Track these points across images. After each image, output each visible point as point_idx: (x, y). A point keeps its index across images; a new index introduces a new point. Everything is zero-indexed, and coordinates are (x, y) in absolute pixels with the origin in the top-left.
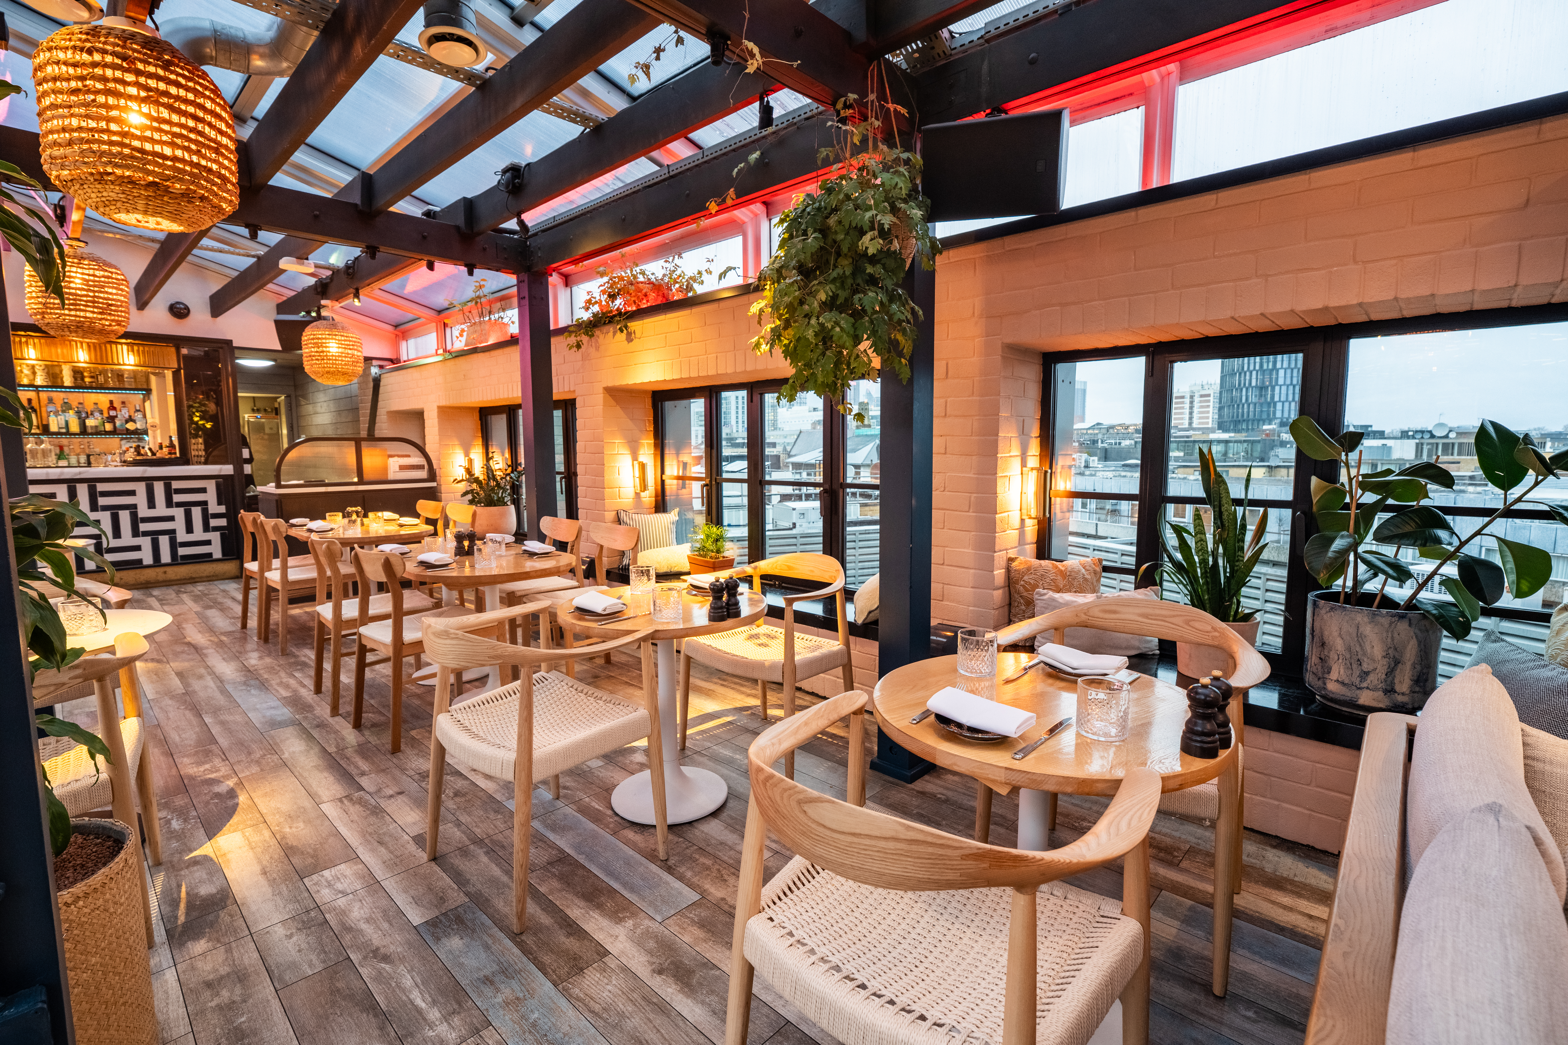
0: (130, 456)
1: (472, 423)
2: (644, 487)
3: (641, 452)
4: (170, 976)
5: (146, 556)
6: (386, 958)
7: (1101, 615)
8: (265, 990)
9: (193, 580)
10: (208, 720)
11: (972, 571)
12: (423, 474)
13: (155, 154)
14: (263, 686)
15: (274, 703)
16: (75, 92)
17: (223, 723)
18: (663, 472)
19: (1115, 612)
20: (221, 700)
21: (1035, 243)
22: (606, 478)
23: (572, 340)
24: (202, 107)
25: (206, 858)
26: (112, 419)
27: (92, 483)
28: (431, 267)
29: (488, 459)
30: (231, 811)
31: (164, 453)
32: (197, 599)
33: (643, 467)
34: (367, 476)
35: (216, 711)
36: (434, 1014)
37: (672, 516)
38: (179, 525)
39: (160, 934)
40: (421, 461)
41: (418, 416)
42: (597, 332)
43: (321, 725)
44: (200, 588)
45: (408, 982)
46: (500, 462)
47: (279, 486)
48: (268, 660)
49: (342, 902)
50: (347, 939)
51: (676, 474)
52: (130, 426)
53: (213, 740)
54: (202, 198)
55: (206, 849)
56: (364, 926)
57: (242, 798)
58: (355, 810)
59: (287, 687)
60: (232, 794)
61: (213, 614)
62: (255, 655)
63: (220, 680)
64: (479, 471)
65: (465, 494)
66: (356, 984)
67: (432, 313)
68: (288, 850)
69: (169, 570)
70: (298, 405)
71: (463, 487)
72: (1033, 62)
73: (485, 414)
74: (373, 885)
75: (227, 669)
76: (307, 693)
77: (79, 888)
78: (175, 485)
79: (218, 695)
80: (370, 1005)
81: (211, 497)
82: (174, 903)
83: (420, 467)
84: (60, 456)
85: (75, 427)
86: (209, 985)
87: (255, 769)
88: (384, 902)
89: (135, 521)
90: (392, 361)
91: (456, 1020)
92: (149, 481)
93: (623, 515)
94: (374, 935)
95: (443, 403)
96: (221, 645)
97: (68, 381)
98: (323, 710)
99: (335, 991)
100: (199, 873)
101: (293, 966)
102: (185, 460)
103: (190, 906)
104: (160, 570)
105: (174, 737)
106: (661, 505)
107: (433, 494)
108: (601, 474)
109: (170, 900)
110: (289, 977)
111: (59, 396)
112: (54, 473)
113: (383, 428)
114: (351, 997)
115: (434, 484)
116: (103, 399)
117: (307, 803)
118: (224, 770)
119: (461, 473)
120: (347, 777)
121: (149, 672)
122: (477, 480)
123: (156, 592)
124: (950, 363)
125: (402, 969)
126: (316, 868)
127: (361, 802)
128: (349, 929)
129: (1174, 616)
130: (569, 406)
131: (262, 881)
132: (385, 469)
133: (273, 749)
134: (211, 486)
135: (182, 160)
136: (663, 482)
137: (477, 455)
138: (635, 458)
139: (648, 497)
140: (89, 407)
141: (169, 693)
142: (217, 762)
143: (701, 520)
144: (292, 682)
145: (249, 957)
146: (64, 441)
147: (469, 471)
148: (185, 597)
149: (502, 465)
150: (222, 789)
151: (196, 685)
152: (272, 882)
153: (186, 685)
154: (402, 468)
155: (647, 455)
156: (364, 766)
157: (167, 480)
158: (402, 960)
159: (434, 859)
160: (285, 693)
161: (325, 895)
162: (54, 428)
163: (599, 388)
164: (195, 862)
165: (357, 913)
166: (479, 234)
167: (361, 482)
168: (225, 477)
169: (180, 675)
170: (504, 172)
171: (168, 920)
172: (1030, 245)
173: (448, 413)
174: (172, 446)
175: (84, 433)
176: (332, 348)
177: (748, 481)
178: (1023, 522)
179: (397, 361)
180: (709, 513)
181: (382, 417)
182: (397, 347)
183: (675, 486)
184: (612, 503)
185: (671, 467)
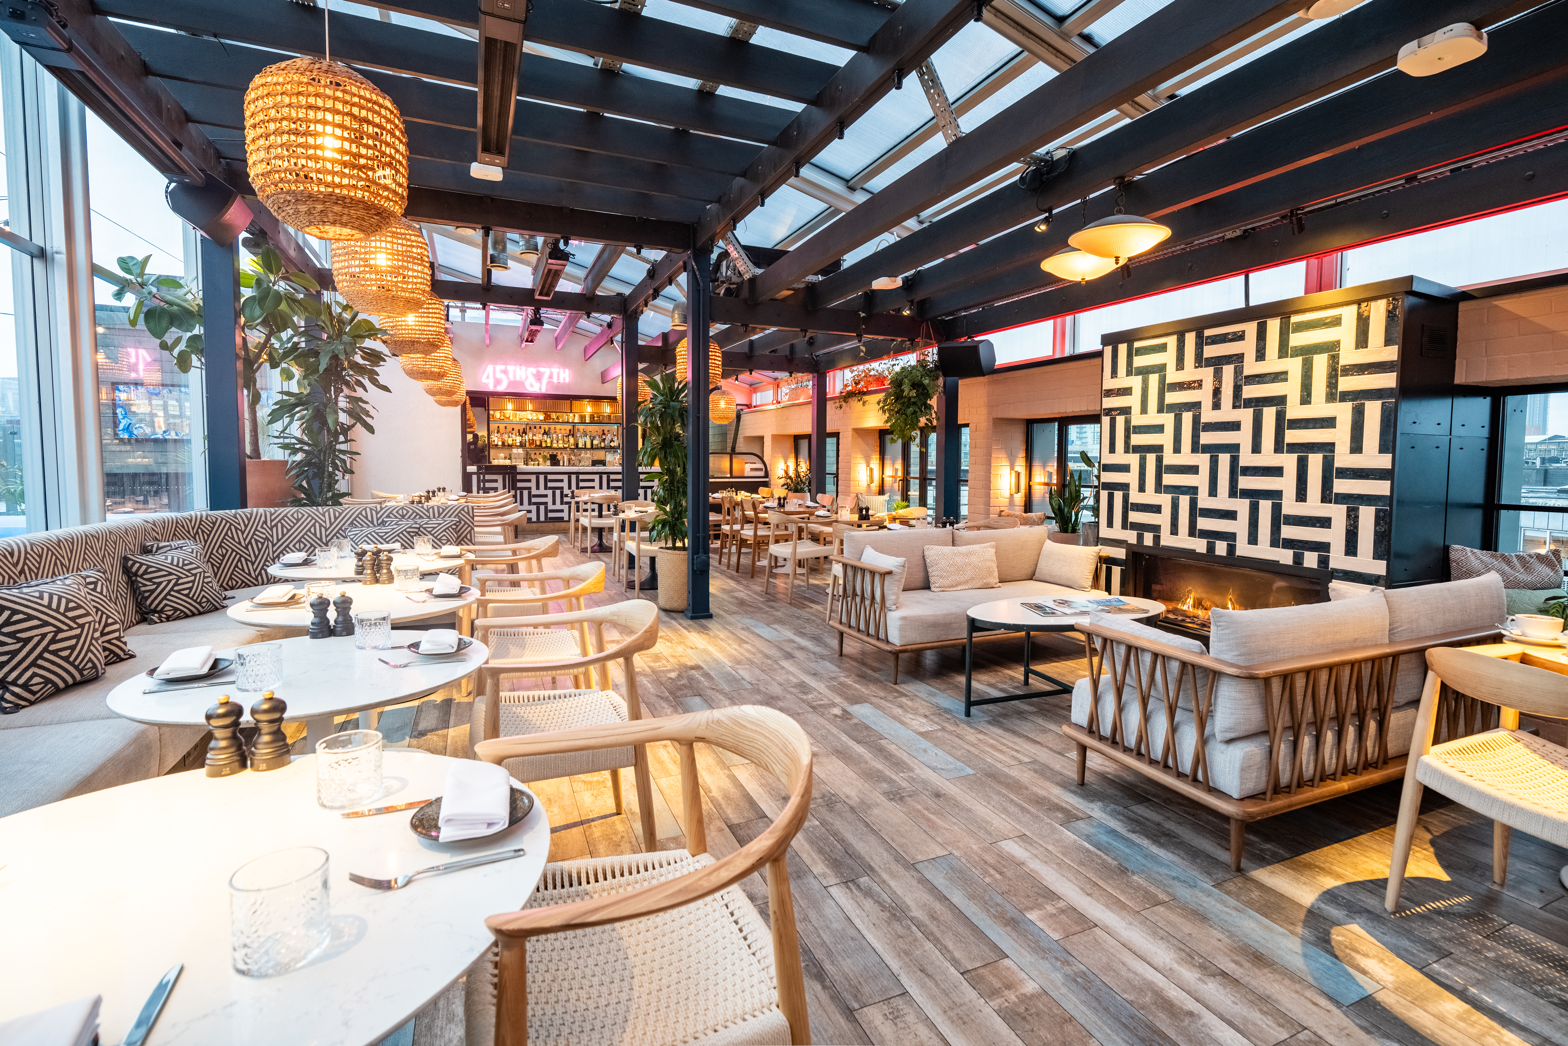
1: (790, 444)
2: (872, 481)
3: (872, 462)
12: (762, 474)
18: (883, 473)
21: (1003, 377)
22: (853, 476)
23: (838, 403)
26: (604, 440)
29: (797, 465)
33: (871, 470)
34: (734, 474)
37: (886, 497)
40: (761, 466)
41: (761, 439)
42: (851, 399)
46: (804, 467)
51: (892, 474)
52: (612, 444)
64: (792, 473)
65: (783, 485)
67: (771, 380)
71: (782, 481)
73: (797, 438)
83: (761, 470)
85: (588, 446)
90: (747, 406)
93: (859, 495)
95: (775, 433)
106: (881, 492)
107: (766, 484)
108: (849, 473)
111: (584, 428)
113: (741, 446)
115: (768, 479)
116: (601, 428)
119: (781, 473)
122: (790, 478)
124: (977, 423)
130: (836, 435)
132: (743, 470)
136: (883, 479)
137: (791, 463)
138: (868, 465)
139: (875, 486)
143: (899, 498)
146: (581, 452)
147: (786, 472)
149: (804, 469)
154: (752, 469)
155: (875, 464)
162: (580, 446)
163: (851, 428)
167: (731, 477)
172: (1000, 377)
173: (776, 438)
175: (592, 448)
176: (722, 404)
177: (919, 478)
178: (1012, 495)
179: (749, 406)
180: (902, 495)
181: (740, 439)
182: (750, 398)
183: (888, 481)
184: (854, 489)
185: (889, 471)
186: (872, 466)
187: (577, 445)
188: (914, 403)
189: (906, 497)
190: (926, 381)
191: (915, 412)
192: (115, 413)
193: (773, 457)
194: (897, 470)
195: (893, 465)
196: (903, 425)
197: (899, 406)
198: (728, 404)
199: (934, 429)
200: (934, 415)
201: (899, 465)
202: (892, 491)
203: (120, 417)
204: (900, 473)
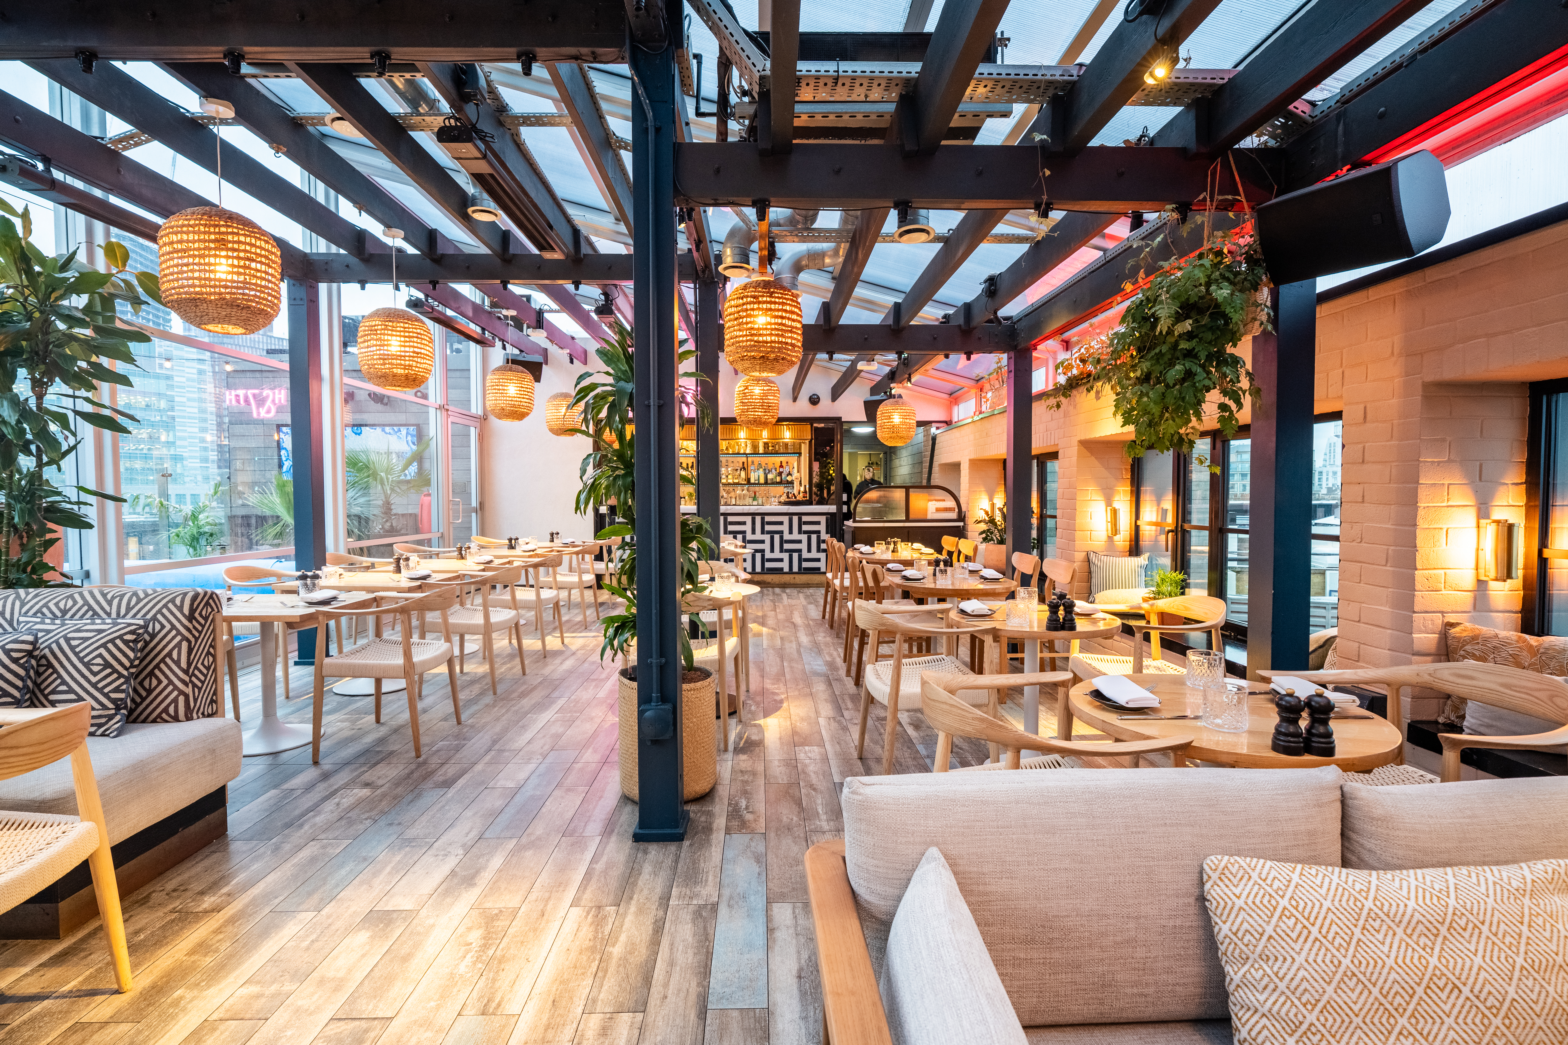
0: (784, 499)
1: (997, 473)
2: (1115, 531)
3: (1116, 498)
4: (730, 763)
5: (785, 566)
6: (815, 790)
7: (1452, 679)
8: (761, 781)
9: (808, 586)
10: (785, 664)
11: (1389, 631)
12: (954, 515)
13: (764, 342)
14: (819, 652)
15: (820, 662)
16: (736, 319)
17: (791, 667)
18: (1137, 517)
19: (1471, 678)
20: (795, 655)
21: (1458, 272)
22: (1078, 521)
23: (1052, 401)
24: (786, 311)
25: (760, 725)
26: (780, 474)
27: (763, 515)
28: (947, 356)
30: (777, 709)
31: (800, 497)
32: (807, 597)
33: (1115, 512)
34: (912, 517)
35: (791, 660)
36: (823, 817)
37: (1143, 560)
38: (804, 546)
39: (731, 747)
40: (951, 503)
41: (957, 468)
42: (1074, 392)
43: (839, 680)
44: (811, 590)
45: (819, 801)
47: (855, 521)
48: (828, 639)
49: (807, 761)
50: (802, 776)
51: (1154, 520)
52: (789, 478)
53: (784, 675)
54: (783, 359)
55: (761, 722)
56: (812, 774)
57: (785, 705)
58: (834, 725)
59: (831, 655)
60: (781, 702)
61: (812, 607)
62: (822, 634)
63: (799, 645)
64: (997, 514)
65: (981, 533)
66: (797, 794)
67: (972, 383)
68: (794, 733)
69: (796, 576)
70: (891, 460)
71: (983, 527)
72: (1382, 116)
74: (825, 759)
75: (804, 639)
76: (839, 661)
77: (692, 685)
78: (805, 518)
79: (795, 653)
80: (799, 803)
81: (822, 528)
82: (741, 739)
83: (952, 509)
84: (754, 499)
85: (762, 481)
86: (742, 772)
87: (796, 693)
88: (826, 768)
89: (782, 541)
90: (946, 422)
91: (832, 823)
92: (791, 515)
93: (1092, 555)
94: (814, 779)
95: (972, 457)
96: (808, 626)
97: (761, 450)
98: (843, 672)
99: (787, 792)
100: (754, 730)
101: (776, 777)
102: (809, 503)
103: (746, 742)
104: (792, 576)
105: (767, 669)
106: (1135, 549)
107: (958, 532)
108: (1072, 518)
109: (740, 737)
110: (772, 781)
111: (757, 459)
112: (746, 509)
113: (935, 478)
114: (793, 797)
115: (961, 524)
116: (777, 460)
117: (813, 715)
118: (783, 689)
119: (983, 516)
120: (839, 709)
121: (768, 634)
122: (993, 522)
123: (788, 591)
124: (1368, 406)
125: (819, 796)
126: (803, 744)
127: (839, 722)
128: (804, 772)
129: (1540, 690)
130: (1045, 459)
131: (778, 742)
132: (926, 511)
133: (809, 685)
134: (823, 519)
135: (775, 342)
136: (1137, 528)
137: (999, 500)
138: (1109, 503)
139: (1123, 538)
140: (770, 466)
141: (773, 648)
142: (781, 685)
143: (1166, 561)
144: (835, 653)
145: (760, 768)
146: (757, 488)
147: (990, 514)
148: (801, 595)
150: (778, 698)
151: (787, 645)
152: (782, 744)
153: (782, 644)
154: (938, 510)
155: (1123, 502)
156: (850, 705)
157: (800, 515)
158: (821, 792)
159: (861, 758)
160: (828, 659)
161: (801, 756)
162: (752, 481)
163: (1075, 441)
164: (755, 725)
165: (812, 768)
166: (975, 328)
167: (908, 520)
168: (832, 515)
169: (782, 638)
170: (985, 282)
171: (736, 744)
172: (1451, 274)
173: (977, 464)
174: (805, 492)
175: (766, 483)
176: (897, 419)
177: (1210, 529)
178: (1481, 584)
179: (948, 423)
180: (1174, 558)
181: (936, 468)
182: (950, 411)
183: (1148, 532)
184: (1082, 544)
185: (1149, 513)
186: (1116, 505)
187: (748, 480)
188: (1190, 354)
189: (1181, 562)
190: (1222, 293)
191: (1189, 375)
192: (280, 456)
193: (971, 491)
194: (1165, 512)
195: (1159, 502)
196: (1156, 410)
197: (1145, 366)
198: (904, 417)
199: (1243, 431)
200: (1245, 383)
201: (1168, 504)
202: (1154, 549)
203: (284, 459)
204: (1170, 519)
